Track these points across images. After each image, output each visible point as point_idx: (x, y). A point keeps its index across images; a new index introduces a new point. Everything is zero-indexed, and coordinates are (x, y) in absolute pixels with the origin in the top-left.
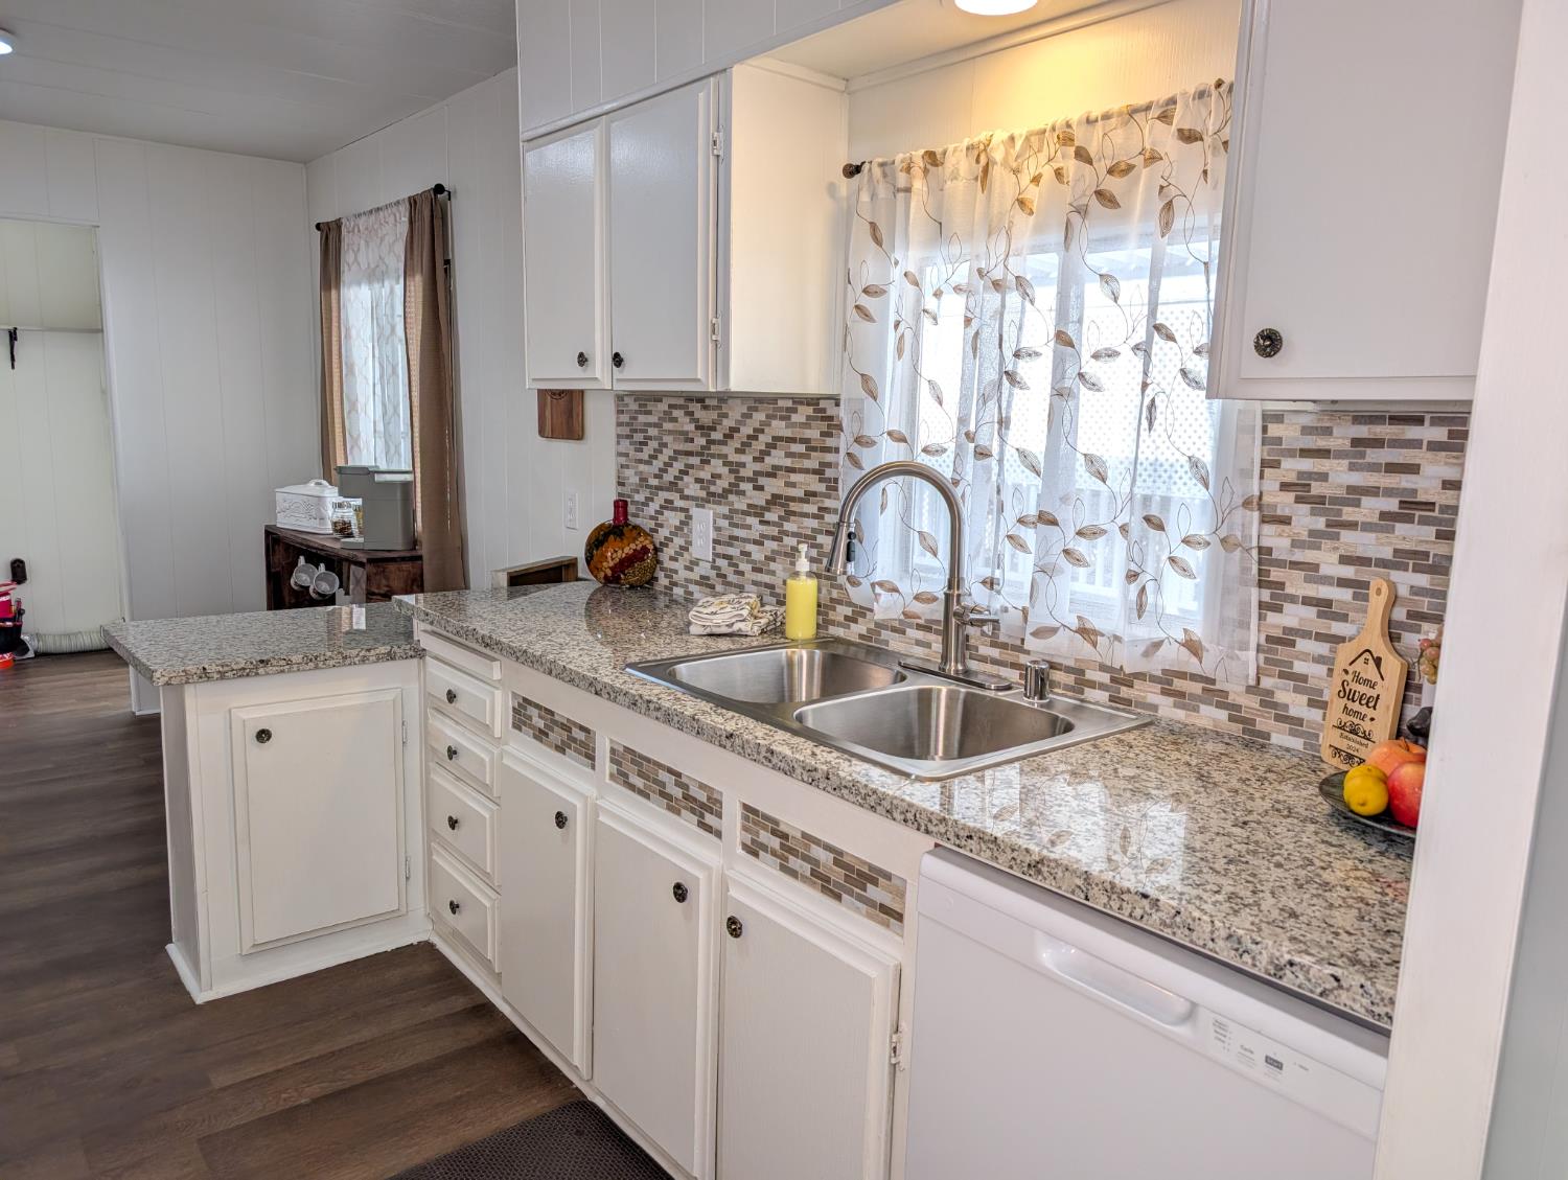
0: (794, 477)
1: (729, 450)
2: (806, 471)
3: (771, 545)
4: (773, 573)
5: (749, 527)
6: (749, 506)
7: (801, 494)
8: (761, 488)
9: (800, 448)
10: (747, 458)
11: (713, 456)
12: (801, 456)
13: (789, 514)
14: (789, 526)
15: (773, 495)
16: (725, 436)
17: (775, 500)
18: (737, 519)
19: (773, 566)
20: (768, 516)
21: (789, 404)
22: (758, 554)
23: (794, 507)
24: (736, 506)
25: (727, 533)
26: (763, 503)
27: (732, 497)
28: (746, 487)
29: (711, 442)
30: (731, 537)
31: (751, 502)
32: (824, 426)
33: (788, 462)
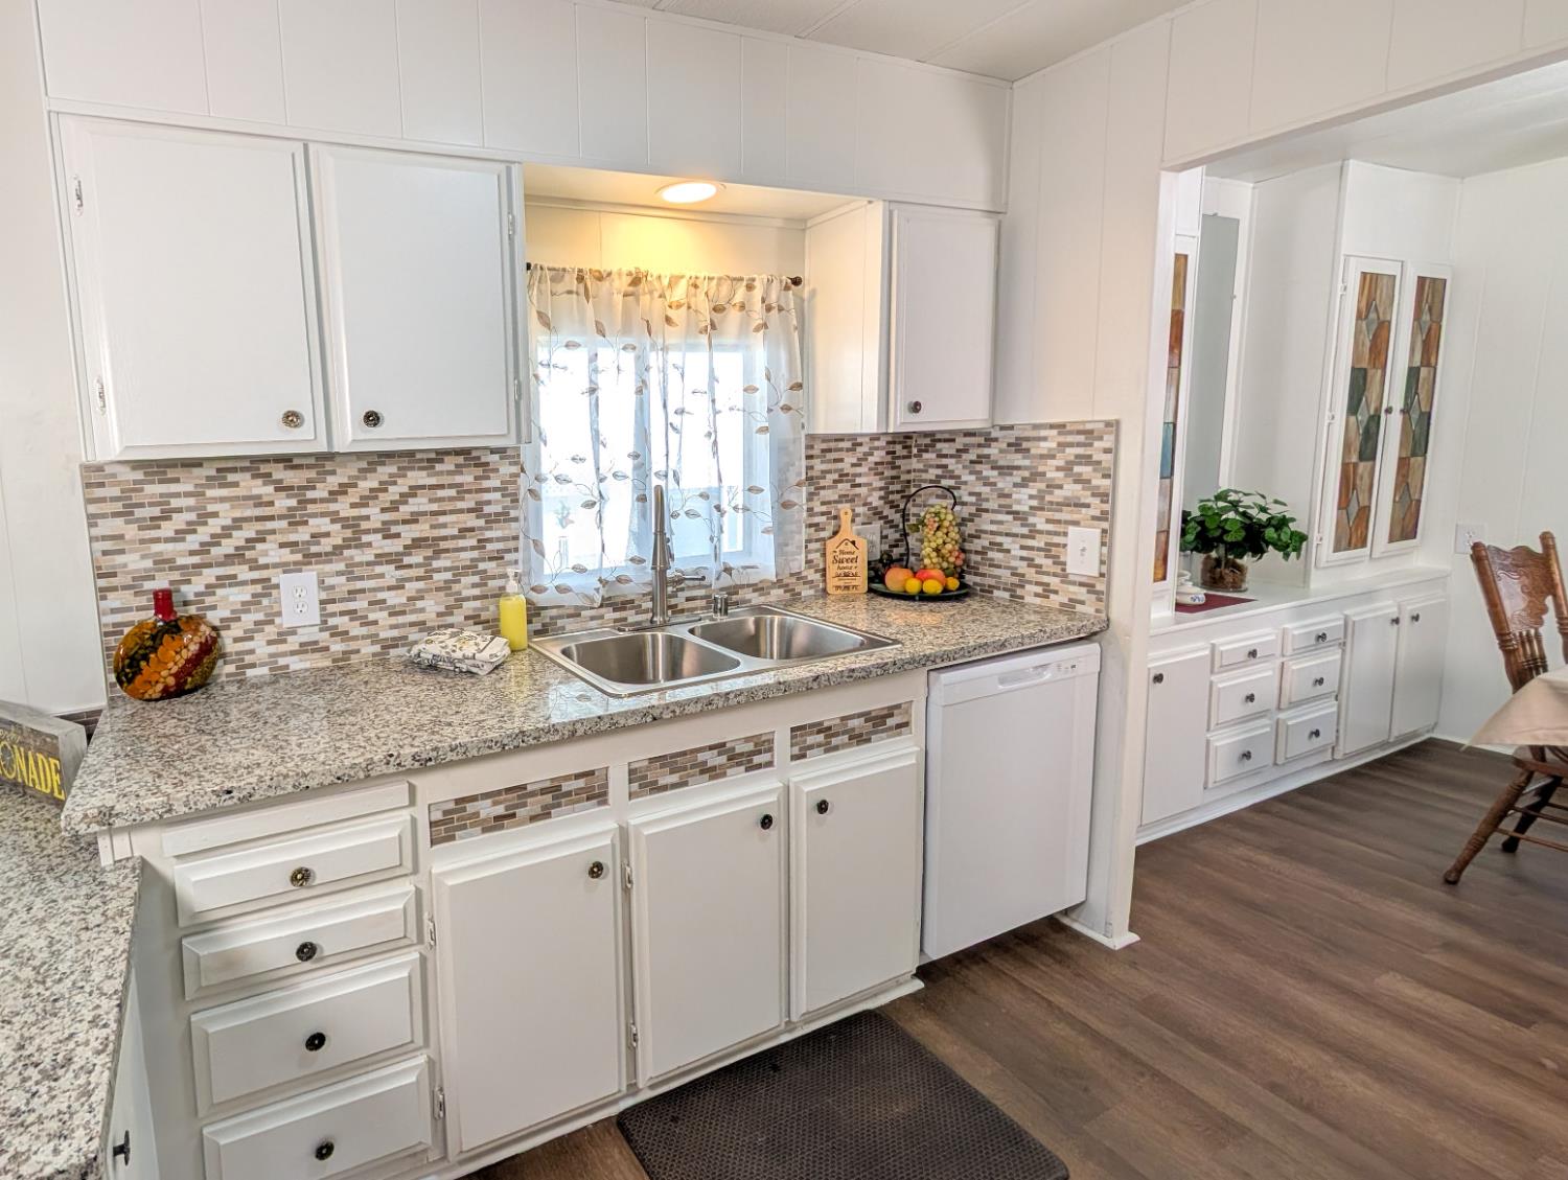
0: (442, 519)
1: (343, 507)
2: (461, 511)
3: (412, 587)
4: (422, 610)
5: (382, 576)
6: (377, 556)
7: (455, 532)
8: (398, 535)
9: (452, 492)
10: (373, 511)
11: (314, 515)
12: (451, 499)
13: (438, 553)
14: (436, 564)
15: (413, 540)
16: (331, 493)
17: (418, 543)
18: (358, 572)
19: (419, 604)
20: (407, 560)
21: (433, 456)
22: (395, 599)
23: (443, 545)
24: (357, 559)
25: (346, 589)
26: (401, 549)
27: (347, 553)
28: (375, 538)
29: (303, 502)
30: (350, 592)
31: (379, 552)
32: (479, 471)
33: (435, 507)
